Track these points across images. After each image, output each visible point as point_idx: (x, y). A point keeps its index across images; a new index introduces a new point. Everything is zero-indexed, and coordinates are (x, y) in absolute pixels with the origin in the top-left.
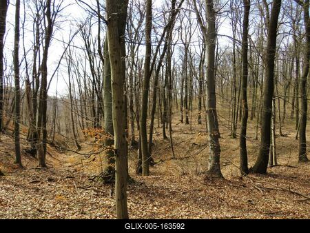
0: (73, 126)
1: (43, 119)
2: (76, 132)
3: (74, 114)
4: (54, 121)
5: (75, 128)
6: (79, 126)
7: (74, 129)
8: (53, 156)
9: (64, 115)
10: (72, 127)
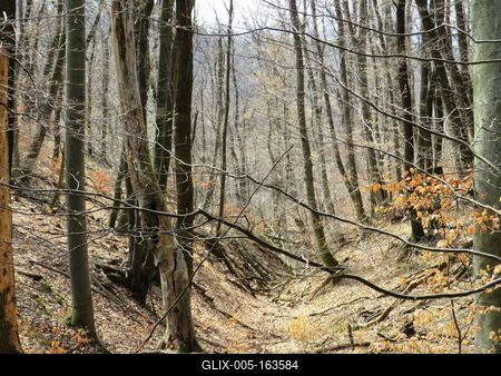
0: (309, 166)
1: (180, 132)
2: (320, 197)
3: (309, 111)
4: (221, 145)
5: (317, 175)
6: (331, 166)
7: (310, 179)
8: (218, 303)
9: (262, 114)
10: (299, 173)
